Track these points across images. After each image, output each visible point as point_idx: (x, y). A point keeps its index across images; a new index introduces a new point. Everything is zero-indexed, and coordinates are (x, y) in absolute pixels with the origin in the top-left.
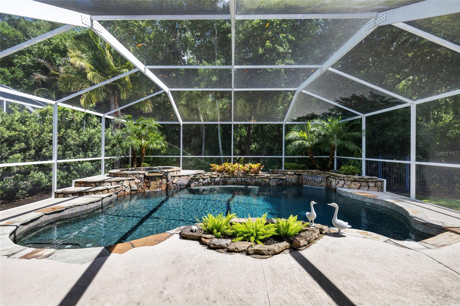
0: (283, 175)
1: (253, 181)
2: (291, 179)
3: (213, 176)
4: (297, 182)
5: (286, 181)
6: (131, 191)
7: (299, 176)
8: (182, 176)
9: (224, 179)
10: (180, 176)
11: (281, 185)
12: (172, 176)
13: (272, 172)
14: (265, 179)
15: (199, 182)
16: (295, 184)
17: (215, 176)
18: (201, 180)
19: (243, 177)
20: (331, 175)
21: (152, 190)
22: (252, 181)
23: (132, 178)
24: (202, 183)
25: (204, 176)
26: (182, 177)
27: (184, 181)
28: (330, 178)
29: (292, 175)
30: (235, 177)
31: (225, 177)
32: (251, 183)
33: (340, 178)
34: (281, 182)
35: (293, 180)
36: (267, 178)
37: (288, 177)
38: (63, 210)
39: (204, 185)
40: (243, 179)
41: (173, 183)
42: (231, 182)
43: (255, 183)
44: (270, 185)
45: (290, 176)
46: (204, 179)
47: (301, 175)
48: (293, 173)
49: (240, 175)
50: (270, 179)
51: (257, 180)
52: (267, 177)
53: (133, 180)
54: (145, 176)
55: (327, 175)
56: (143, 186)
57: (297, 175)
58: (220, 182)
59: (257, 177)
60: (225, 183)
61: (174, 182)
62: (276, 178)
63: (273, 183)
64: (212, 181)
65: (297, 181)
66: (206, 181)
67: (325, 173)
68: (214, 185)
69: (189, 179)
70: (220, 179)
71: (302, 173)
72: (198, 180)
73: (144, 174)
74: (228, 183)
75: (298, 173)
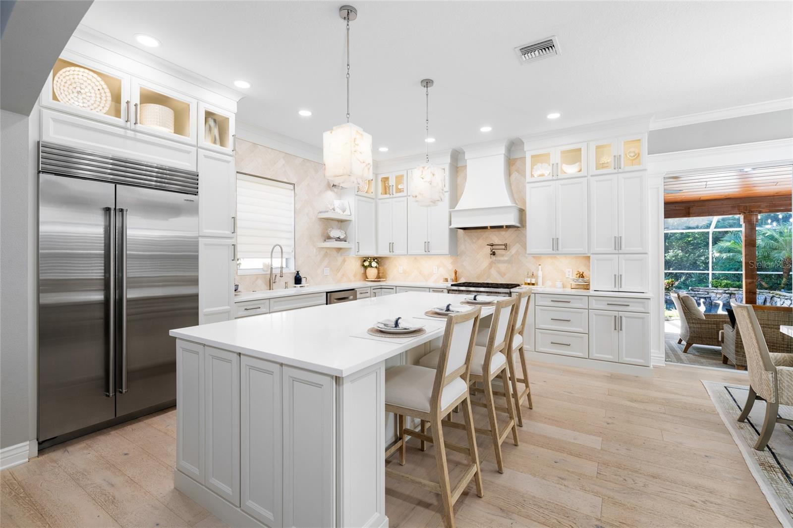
0: (706, 293)
2: (719, 298)
5: (711, 300)
7: (730, 295)
13: (692, 290)
20: (777, 294)
28: (775, 298)
29: (721, 294)
33: (786, 298)
34: (703, 301)
35: (722, 299)
37: (715, 296)
45: (716, 295)
47: (734, 294)
48: (721, 291)
55: (772, 295)
57: (727, 293)
62: (696, 296)
67: (770, 293)
71: (733, 292)
75: (730, 292)
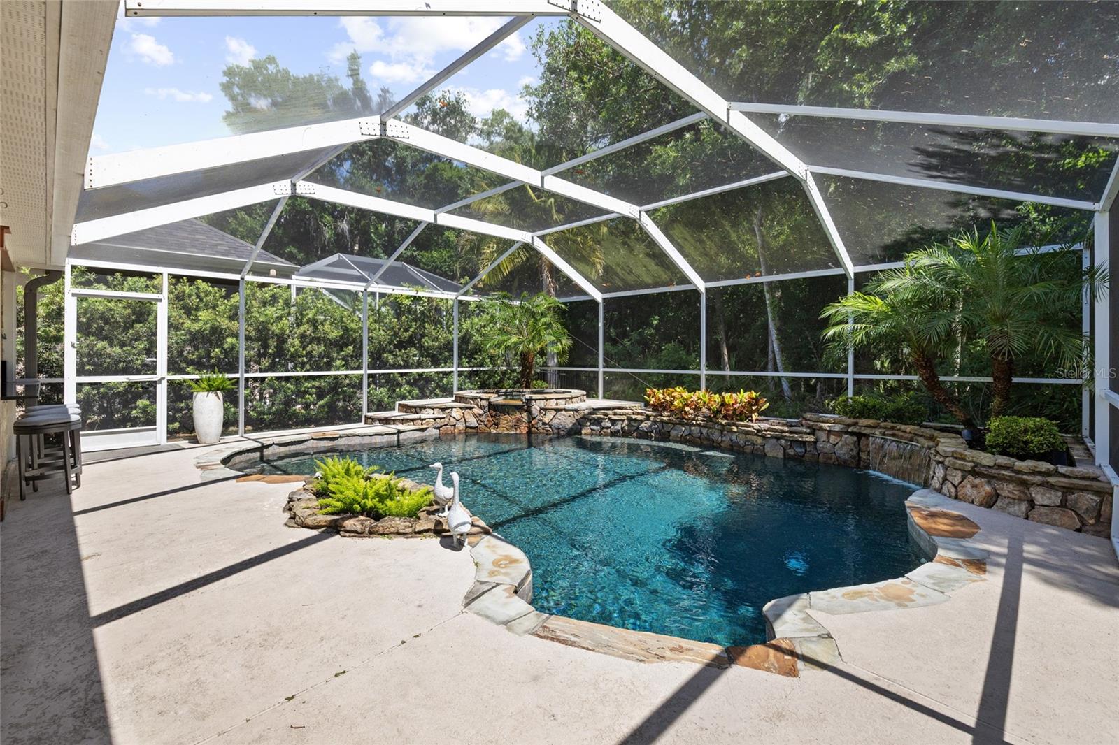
0: (808, 431)
1: (726, 439)
2: (835, 445)
3: (634, 417)
4: (853, 457)
5: (816, 448)
6: (467, 427)
7: (859, 440)
8: (561, 410)
9: (660, 427)
10: (558, 410)
11: (799, 459)
12: (541, 409)
14: (754, 438)
15: (603, 428)
16: (845, 461)
17: (639, 417)
18: (607, 424)
19: (705, 427)
21: (502, 430)
22: (724, 439)
23: (467, 405)
24: (609, 431)
25: (615, 414)
26: (563, 412)
27: (566, 421)
29: (839, 434)
30: (687, 424)
31: (662, 422)
32: (722, 445)
34: (799, 450)
35: (840, 448)
36: (756, 435)
37: (824, 438)
38: (337, 438)
39: (613, 434)
40: (704, 431)
41: (544, 424)
42: (677, 434)
43: (732, 446)
44: (765, 455)
45: (828, 437)
46: (614, 422)
47: (867, 436)
48: (839, 427)
49: (697, 420)
50: (764, 437)
51: (734, 438)
52: (758, 431)
53: (471, 408)
54: (490, 404)
56: (488, 421)
57: (852, 434)
58: (652, 432)
59: (735, 429)
60: (664, 437)
61: (546, 420)
62: (783, 437)
63: (774, 451)
64: (632, 428)
65: (854, 453)
66: (618, 427)
68: (638, 437)
69: (578, 417)
70: (651, 426)
71: (867, 431)
72: (598, 422)
73: (488, 399)
74: (671, 438)
75: (856, 429)
